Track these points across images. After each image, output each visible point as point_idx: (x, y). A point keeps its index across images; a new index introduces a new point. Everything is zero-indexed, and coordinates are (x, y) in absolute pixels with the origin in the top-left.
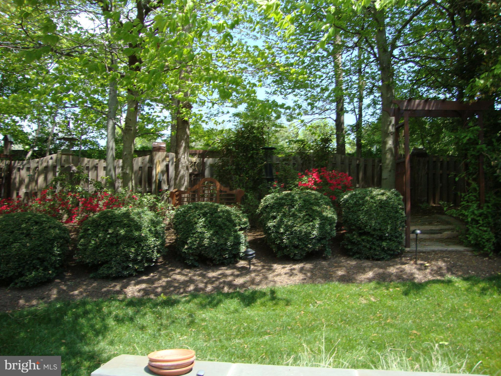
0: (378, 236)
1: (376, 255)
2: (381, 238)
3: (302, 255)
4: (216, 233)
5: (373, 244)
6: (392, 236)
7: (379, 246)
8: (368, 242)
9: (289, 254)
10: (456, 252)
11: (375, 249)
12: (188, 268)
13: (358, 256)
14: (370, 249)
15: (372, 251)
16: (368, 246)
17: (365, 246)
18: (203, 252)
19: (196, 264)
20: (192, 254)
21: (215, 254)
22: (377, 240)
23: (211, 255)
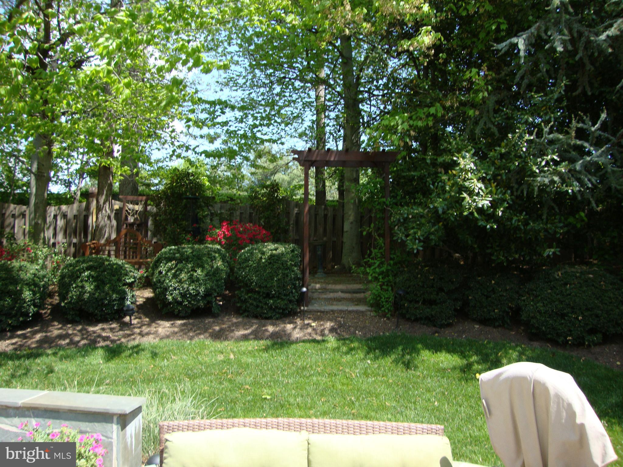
0: (264, 293)
1: (264, 313)
2: (268, 296)
3: (186, 312)
4: (97, 287)
5: (260, 302)
6: (280, 294)
7: (266, 304)
8: (255, 299)
9: (174, 311)
10: (357, 312)
11: (262, 307)
12: (70, 323)
13: (246, 314)
14: (257, 306)
15: (258, 309)
16: (255, 303)
17: (252, 304)
18: (83, 307)
19: (77, 319)
20: (73, 309)
21: (96, 308)
22: (264, 298)
23: (91, 310)
